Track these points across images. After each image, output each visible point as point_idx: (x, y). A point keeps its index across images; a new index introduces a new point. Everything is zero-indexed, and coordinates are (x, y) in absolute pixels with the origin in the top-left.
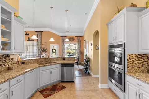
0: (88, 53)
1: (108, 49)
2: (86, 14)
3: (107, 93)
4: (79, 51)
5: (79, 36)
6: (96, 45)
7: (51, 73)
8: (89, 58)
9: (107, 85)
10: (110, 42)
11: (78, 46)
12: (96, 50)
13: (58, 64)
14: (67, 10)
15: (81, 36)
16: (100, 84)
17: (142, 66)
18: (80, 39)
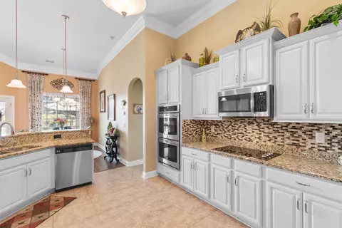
0: (115, 120)
1: (157, 113)
2: (112, 38)
3: (157, 182)
4: (86, 117)
5: (86, 80)
6: (134, 105)
7: (28, 173)
8: (117, 131)
9: (155, 171)
10: (160, 102)
11: (83, 103)
12: (134, 113)
13: (48, 148)
14: (66, 17)
15: (91, 81)
16: (144, 173)
17: (196, 134)
18: (89, 88)
